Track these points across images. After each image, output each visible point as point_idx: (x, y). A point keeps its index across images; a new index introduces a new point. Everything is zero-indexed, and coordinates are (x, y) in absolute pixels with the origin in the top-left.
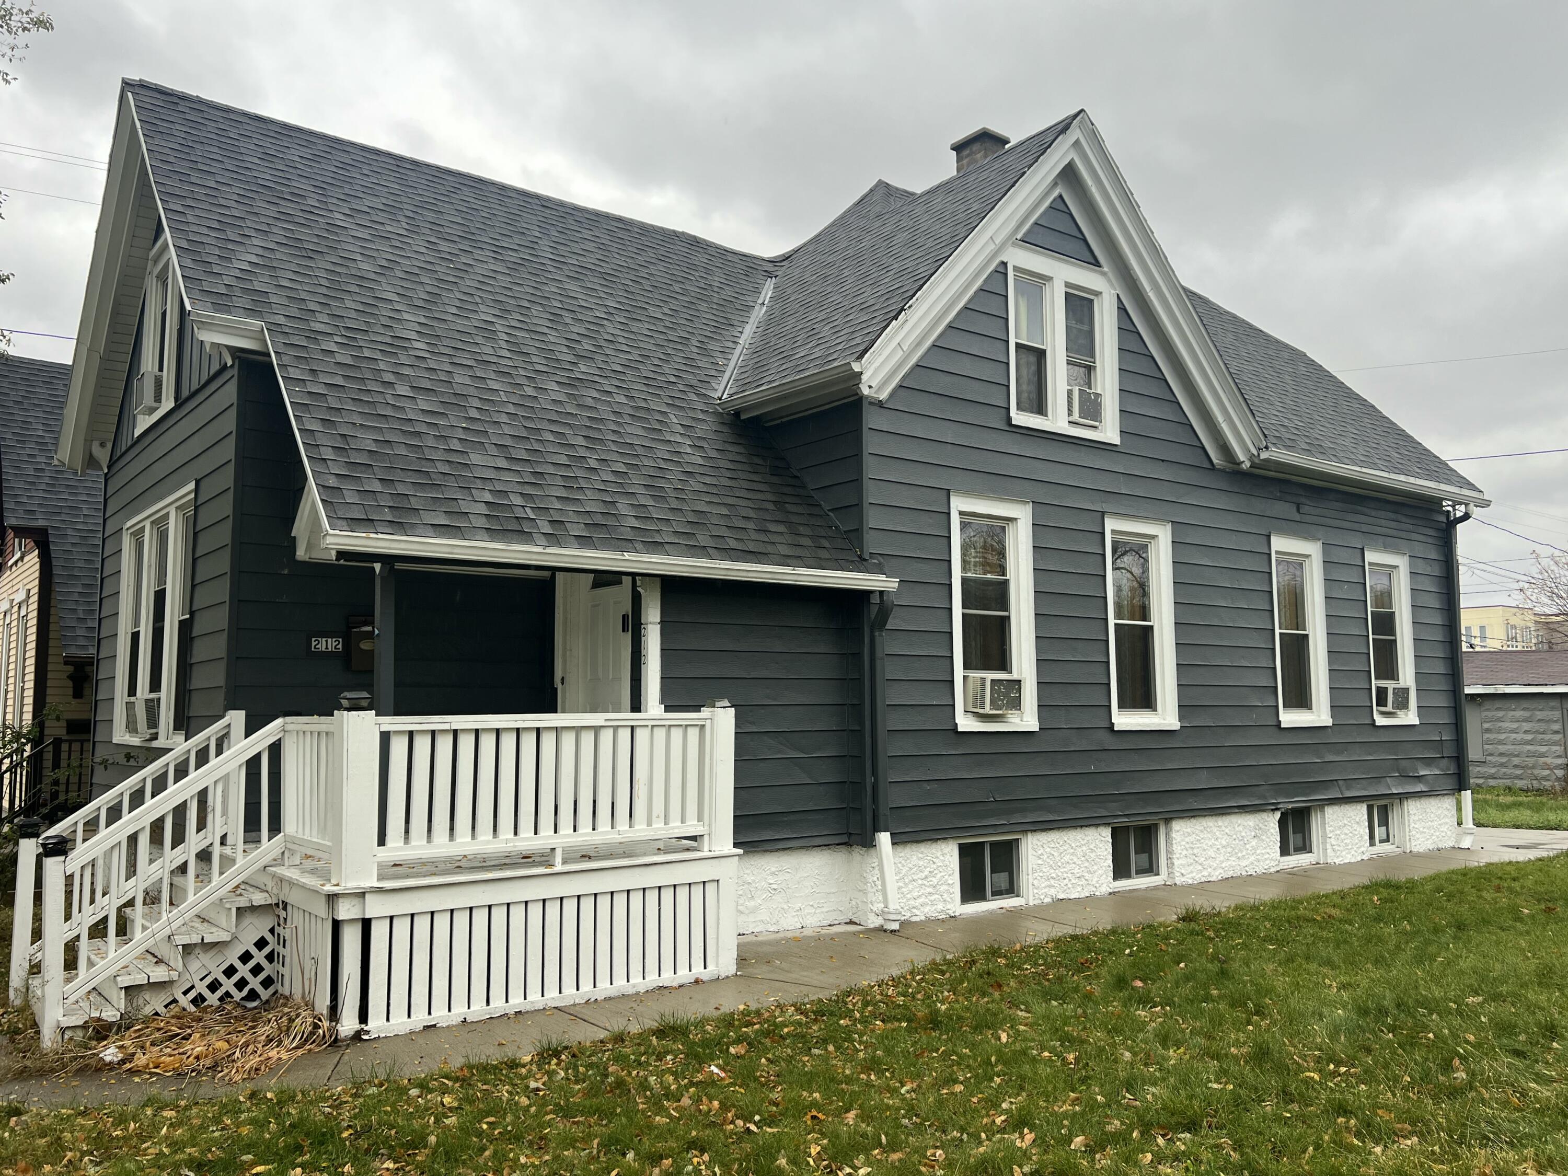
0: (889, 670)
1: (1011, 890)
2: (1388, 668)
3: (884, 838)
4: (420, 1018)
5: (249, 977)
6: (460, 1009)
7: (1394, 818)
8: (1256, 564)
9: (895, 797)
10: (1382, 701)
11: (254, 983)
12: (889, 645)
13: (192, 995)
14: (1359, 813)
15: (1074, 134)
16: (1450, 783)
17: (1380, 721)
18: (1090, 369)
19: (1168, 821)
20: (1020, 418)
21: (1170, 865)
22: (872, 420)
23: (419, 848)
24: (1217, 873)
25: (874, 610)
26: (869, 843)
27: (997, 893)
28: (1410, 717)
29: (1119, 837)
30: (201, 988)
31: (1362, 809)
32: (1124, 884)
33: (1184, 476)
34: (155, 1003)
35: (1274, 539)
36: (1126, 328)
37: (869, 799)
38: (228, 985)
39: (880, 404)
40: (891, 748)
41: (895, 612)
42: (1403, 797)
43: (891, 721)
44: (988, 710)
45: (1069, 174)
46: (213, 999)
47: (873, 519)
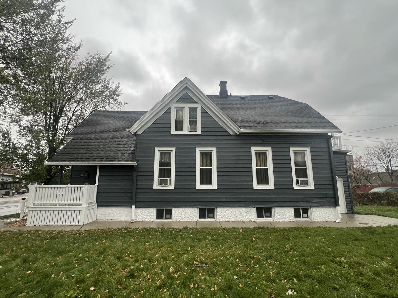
1: (170, 218)
3: (134, 207)
4: (34, 224)
9: (138, 200)
12: (139, 174)
14: (289, 210)
17: (296, 188)
18: (196, 121)
19: (217, 208)
20: (175, 132)
21: (216, 216)
23: (39, 202)
24: (232, 220)
27: (166, 218)
28: (311, 187)
29: (202, 210)
31: (292, 209)
32: (203, 220)
33: (222, 138)
35: (254, 148)
36: (204, 112)
40: (138, 191)
43: (138, 187)
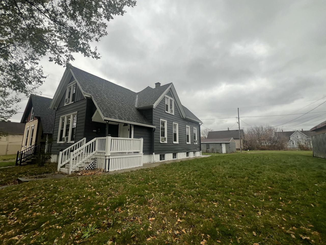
0: (155, 136)
1: (164, 159)
2: (195, 139)
3: (154, 153)
4: (114, 170)
5: (91, 167)
6: (118, 169)
7: (195, 153)
8: (185, 128)
9: (155, 149)
10: (195, 142)
11: (92, 167)
12: (155, 134)
13: (85, 168)
14: (192, 153)
15: (171, 85)
16: (200, 150)
17: (194, 144)
18: (172, 107)
19: (177, 153)
20: (166, 112)
21: (177, 157)
22: (154, 110)
23: (114, 152)
25: (153, 130)
26: (152, 154)
27: (163, 160)
28: (197, 144)
29: (173, 154)
30: (86, 168)
31: (193, 152)
32: (174, 159)
33: (179, 119)
34: (82, 169)
35: (186, 126)
36: (175, 104)
37: (152, 149)
38: (89, 167)
39: (154, 109)
40: (155, 144)
41: (156, 130)
42: (196, 151)
43: (155, 141)
44: (163, 141)
45: (170, 89)
46: (87, 169)
47: (154, 120)
